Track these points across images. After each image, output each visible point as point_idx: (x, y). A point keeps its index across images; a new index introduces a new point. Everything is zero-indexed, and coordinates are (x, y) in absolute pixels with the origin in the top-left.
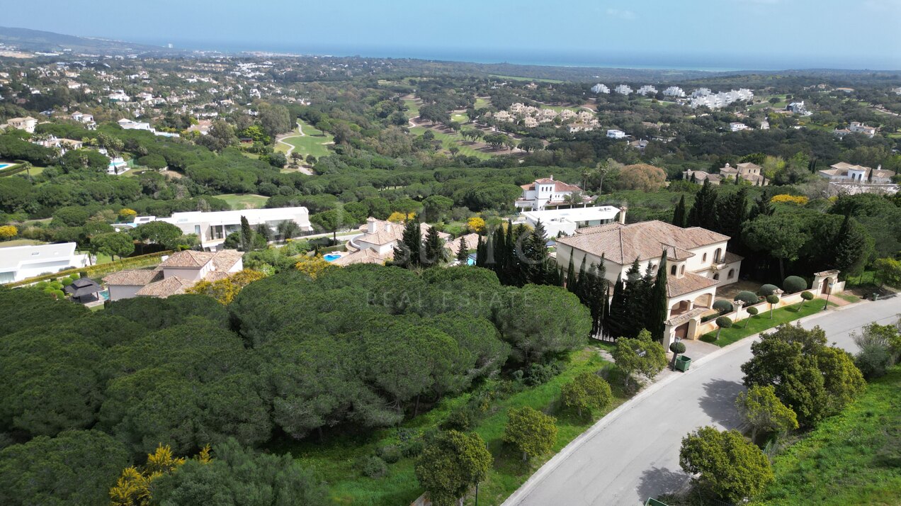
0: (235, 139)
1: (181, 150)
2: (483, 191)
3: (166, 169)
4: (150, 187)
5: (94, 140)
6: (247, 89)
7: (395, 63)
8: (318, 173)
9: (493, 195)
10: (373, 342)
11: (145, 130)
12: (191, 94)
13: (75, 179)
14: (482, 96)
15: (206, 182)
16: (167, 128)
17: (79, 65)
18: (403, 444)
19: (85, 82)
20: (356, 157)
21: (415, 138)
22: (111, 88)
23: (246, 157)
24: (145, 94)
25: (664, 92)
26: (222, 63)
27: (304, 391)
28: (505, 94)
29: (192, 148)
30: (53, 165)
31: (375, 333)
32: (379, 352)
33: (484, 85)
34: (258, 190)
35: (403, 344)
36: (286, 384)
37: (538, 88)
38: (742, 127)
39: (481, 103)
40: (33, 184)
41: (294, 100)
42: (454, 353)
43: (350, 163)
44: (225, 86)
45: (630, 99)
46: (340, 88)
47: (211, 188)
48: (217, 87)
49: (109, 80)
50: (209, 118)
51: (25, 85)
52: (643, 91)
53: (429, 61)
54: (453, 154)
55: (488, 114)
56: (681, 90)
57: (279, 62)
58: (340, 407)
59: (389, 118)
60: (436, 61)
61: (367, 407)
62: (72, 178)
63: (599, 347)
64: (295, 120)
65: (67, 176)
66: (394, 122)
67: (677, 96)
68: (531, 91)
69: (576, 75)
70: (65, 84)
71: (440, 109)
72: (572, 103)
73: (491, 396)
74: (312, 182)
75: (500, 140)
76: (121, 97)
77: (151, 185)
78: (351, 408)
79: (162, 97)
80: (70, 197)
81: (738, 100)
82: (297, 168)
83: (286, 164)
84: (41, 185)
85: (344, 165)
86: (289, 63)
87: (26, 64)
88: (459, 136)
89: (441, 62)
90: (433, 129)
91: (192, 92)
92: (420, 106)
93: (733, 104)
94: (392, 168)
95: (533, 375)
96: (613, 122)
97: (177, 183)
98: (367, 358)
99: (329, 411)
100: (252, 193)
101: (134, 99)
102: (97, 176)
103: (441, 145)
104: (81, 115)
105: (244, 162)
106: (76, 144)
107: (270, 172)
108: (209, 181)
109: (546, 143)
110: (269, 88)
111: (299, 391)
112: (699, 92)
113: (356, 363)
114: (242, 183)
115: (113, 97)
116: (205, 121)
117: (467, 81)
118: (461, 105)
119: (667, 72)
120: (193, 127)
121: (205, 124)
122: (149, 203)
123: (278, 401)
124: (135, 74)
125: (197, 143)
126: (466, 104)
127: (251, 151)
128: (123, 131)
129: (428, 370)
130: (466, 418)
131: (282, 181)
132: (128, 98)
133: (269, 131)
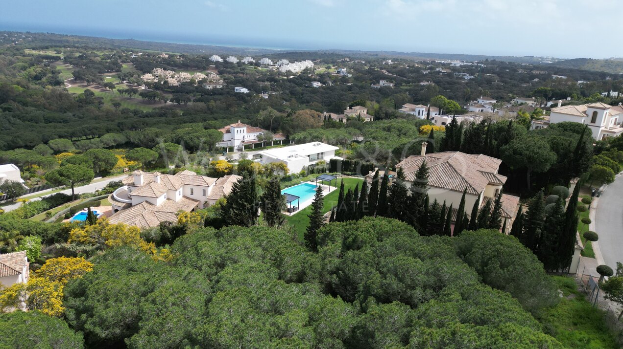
9: (201, 138)
14: (125, 62)
20: (27, 114)
21: (75, 95)
25: (259, 62)
28: (145, 61)
38: (319, 84)
39: (126, 68)
45: (238, 66)
52: (247, 60)
54: (117, 108)
55: (135, 76)
56: (270, 61)
59: (44, 79)
66: (50, 83)
67: (268, 65)
68: (164, 59)
71: (92, 73)
72: (200, 69)
75: (152, 96)
85: (18, 121)
88: (116, 93)
90: (90, 88)
92: (71, 71)
93: (305, 70)
96: (236, 82)
103: (103, 101)
112: (282, 62)
118: (109, 69)
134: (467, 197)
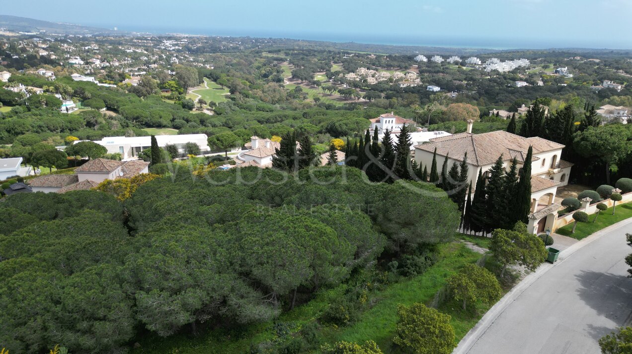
0: (158, 89)
1: (117, 96)
2: (341, 122)
3: (104, 109)
4: (92, 122)
5: (51, 88)
6: (168, 57)
7: (275, 41)
8: (218, 113)
9: (348, 125)
10: (249, 232)
11: (91, 82)
12: (128, 60)
13: (35, 115)
14: (336, 63)
15: (134, 119)
16: (107, 81)
17: (49, 40)
18: (280, 340)
19: (52, 51)
20: (245, 103)
21: (288, 91)
22: (70, 56)
23: (164, 102)
24: (94, 59)
25: (466, 61)
26: (151, 40)
27: (171, 284)
28: (353, 61)
29: (125, 95)
30: (20, 105)
31: (252, 223)
32: (255, 242)
33: (338, 56)
34: (173, 125)
35: (281, 234)
36: (150, 276)
37: (376, 58)
38: (525, 84)
39: (335, 68)
40: (3, 118)
41: (202, 65)
42: (333, 244)
43: (241, 107)
44: (153, 55)
45: (442, 66)
46: (235, 58)
47: (138, 123)
48: (147, 56)
49: (70, 49)
50: (139, 75)
51: (8, 52)
52: (451, 60)
53: (299, 40)
54: (316, 102)
55: (341, 75)
56: (478, 60)
57: (192, 41)
58: (211, 302)
59: (270, 77)
60: (303, 40)
61: (241, 301)
62: (33, 115)
63: (463, 239)
64: (202, 77)
65: (30, 113)
66: (274, 81)
67: (475, 64)
68: (371, 60)
69: (402, 51)
70: (37, 52)
71: (307, 72)
72: (401, 68)
73: (368, 287)
74: (213, 120)
75: (350, 93)
76: (77, 61)
77: (93, 120)
78: (224, 302)
79: (107, 62)
80: (31, 128)
81: (520, 66)
82: (202, 110)
83: (194, 108)
84: (10, 119)
85: (237, 108)
86: (199, 40)
87: (11, 39)
88: (320, 90)
89: (307, 41)
90: (301, 85)
91: (129, 59)
92: (292, 70)
93: (516, 69)
94: (272, 111)
95: (409, 266)
96: (431, 81)
97: (112, 119)
98: (242, 248)
99: (199, 307)
100: (168, 127)
101: (87, 63)
102: (53, 113)
103: (307, 96)
104: (44, 71)
105: (162, 105)
106: (38, 91)
107: (183, 113)
108: (137, 118)
109: (383, 95)
110: (184, 57)
111: (165, 284)
112: (491, 61)
113: (230, 253)
114: (161, 120)
115: (71, 61)
116: (136, 77)
117: (325, 53)
118: (322, 69)
119: (466, 49)
120: (127, 81)
121: (136, 79)
122: (89, 133)
123: (141, 296)
124: (88, 46)
125: (130, 91)
126: (324, 68)
127: (169, 98)
128: (74, 82)
129: (307, 262)
130: (347, 312)
131: (191, 119)
132: (82, 62)
133: (183, 84)
134: (437, 158)
